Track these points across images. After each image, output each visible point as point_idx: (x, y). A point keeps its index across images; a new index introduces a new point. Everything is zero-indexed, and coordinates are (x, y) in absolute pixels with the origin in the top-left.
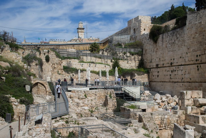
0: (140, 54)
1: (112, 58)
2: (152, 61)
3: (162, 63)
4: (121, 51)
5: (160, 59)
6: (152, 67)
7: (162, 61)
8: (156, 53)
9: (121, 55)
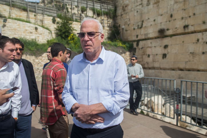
0: (112, 15)
1: (55, 15)
2: (144, 26)
3: (179, 24)
4: (76, 4)
5: (171, 16)
6: (143, 37)
7: (182, 18)
8: (158, 5)
9: (76, 12)
